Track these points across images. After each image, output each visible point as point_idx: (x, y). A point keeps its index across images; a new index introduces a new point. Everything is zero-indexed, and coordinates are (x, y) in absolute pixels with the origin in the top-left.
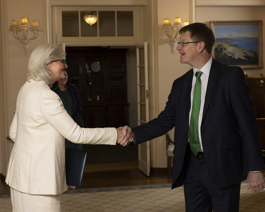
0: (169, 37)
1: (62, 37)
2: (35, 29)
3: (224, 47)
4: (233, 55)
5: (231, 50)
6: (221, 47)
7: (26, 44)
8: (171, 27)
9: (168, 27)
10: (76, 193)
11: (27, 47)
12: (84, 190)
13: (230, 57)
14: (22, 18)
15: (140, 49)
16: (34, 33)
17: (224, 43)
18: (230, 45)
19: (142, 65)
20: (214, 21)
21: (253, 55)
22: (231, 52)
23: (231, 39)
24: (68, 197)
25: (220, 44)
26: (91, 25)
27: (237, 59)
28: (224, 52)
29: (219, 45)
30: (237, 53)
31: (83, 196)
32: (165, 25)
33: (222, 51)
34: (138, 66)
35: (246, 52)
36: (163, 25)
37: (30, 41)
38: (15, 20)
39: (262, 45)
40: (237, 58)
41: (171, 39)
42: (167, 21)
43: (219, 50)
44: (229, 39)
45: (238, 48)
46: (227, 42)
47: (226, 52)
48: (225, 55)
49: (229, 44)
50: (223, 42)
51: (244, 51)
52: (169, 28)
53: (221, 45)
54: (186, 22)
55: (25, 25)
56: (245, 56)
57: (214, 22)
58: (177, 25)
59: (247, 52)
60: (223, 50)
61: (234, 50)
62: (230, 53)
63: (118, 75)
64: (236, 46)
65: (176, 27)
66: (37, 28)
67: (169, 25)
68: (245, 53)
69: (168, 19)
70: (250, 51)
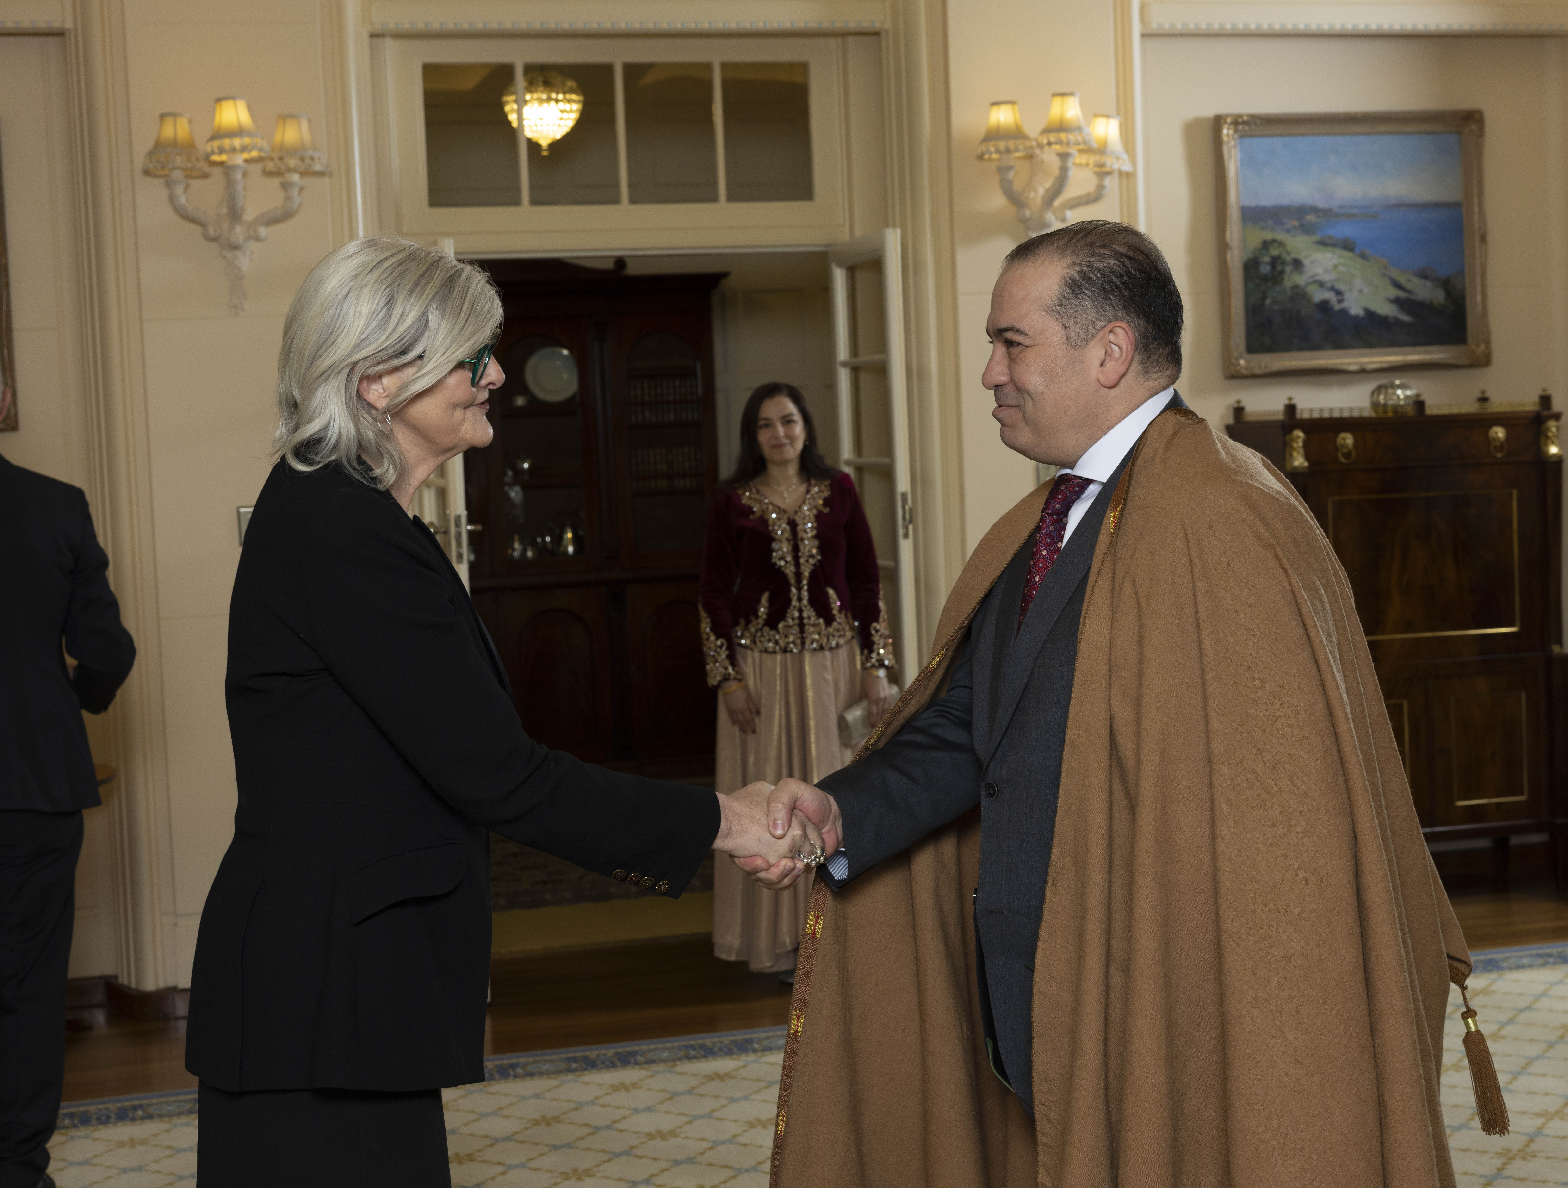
0: (1016, 200)
1: (427, 210)
2: (292, 163)
3: (1288, 253)
4: (1339, 293)
5: (1326, 271)
6: (1274, 252)
7: (235, 247)
8: (1028, 143)
9: (1011, 144)
10: (570, 1070)
11: (245, 262)
12: (610, 1051)
13: (1324, 306)
14: (219, 100)
15: (851, 271)
16: (286, 186)
17: (1288, 231)
18: (1323, 243)
19: (864, 358)
20: (1240, 116)
21: (1438, 296)
22: (1326, 278)
23: (1326, 213)
24: (537, 1096)
25: (1268, 236)
26: (544, 143)
27: (1357, 317)
28: (1292, 279)
29: (1266, 245)
30: (1358, 283)
31: (616, 1088)
32: (993, 135)
33: (1282, 272)
34: (844, 364)
35: (1402, 280)
36: (982, 133)
37: (263, 231)
38: (175, 115)
39: (1483, 239)
40: (1356, 310)
41: (1028, 214)
42: (1003, 116)
43: (1265, 269)
44: (1315, 210)
45: (1363, 256)
46: (1306, 229)
47: (1300, 280)
48: (1298, 294)
49: (1316, 238)
50: (1287, 226)
51: (1394, 273)
52: (1017, 150)
53: (1273, 241)
54: (1107, 116)
55: (237, 142)
56: (1397, 301)
57: (1237, 122)
58: (1063, 136)
59: (1409, 280)
60: (1288, 269)
61: (1341, 268)
62: (1321, 284)
63: (672, 417)
64: (1352, 250)
65: (1057, 147)
66: (302, 159)
67: (1017, 134)
68: (1397, 285)
69: (1011, 103)
70: (1423, 275)
